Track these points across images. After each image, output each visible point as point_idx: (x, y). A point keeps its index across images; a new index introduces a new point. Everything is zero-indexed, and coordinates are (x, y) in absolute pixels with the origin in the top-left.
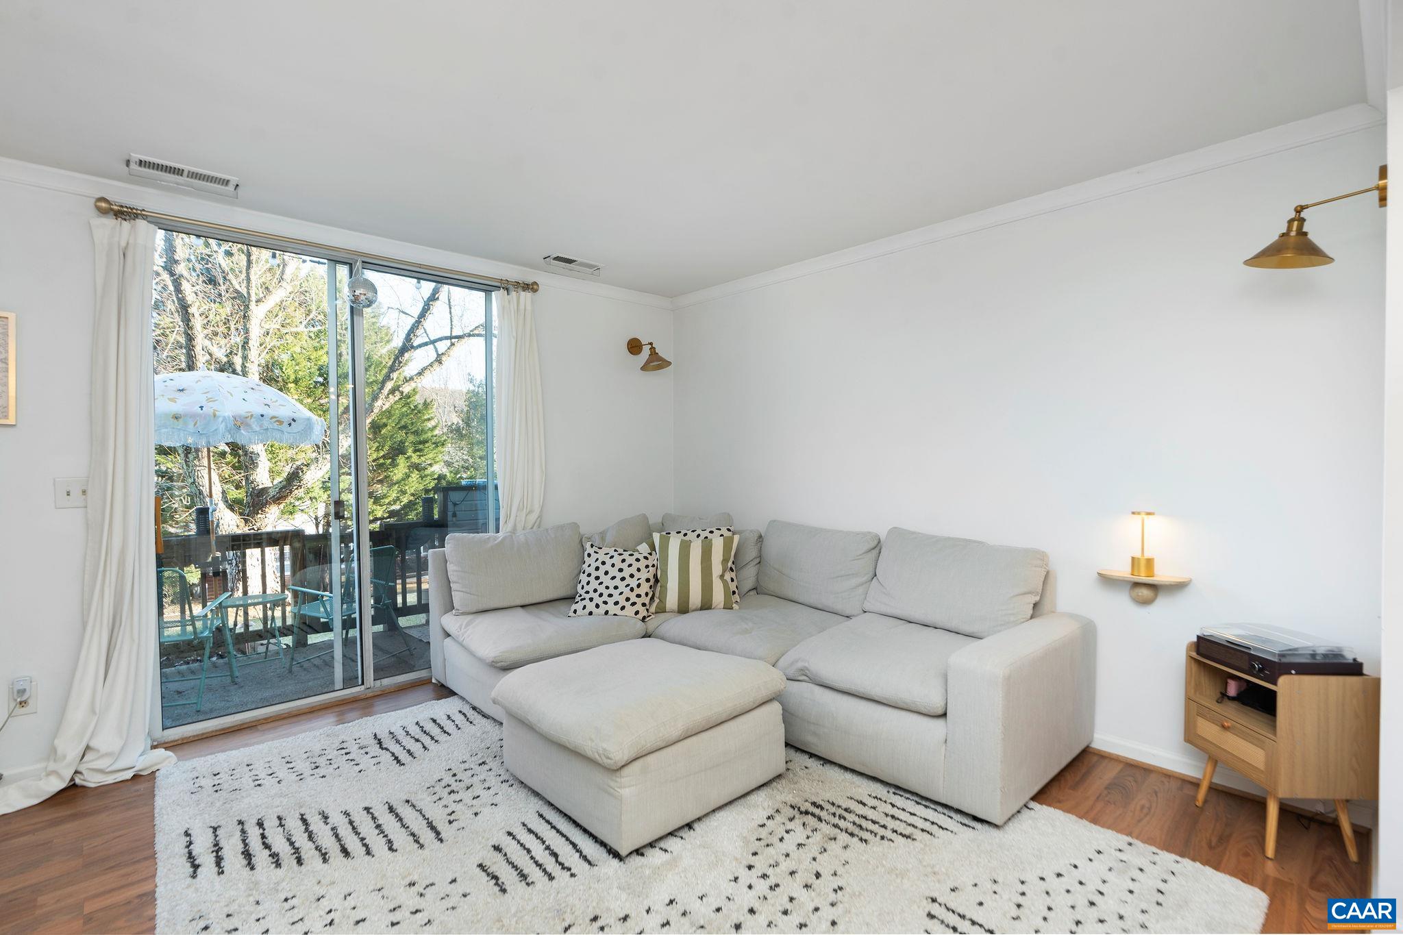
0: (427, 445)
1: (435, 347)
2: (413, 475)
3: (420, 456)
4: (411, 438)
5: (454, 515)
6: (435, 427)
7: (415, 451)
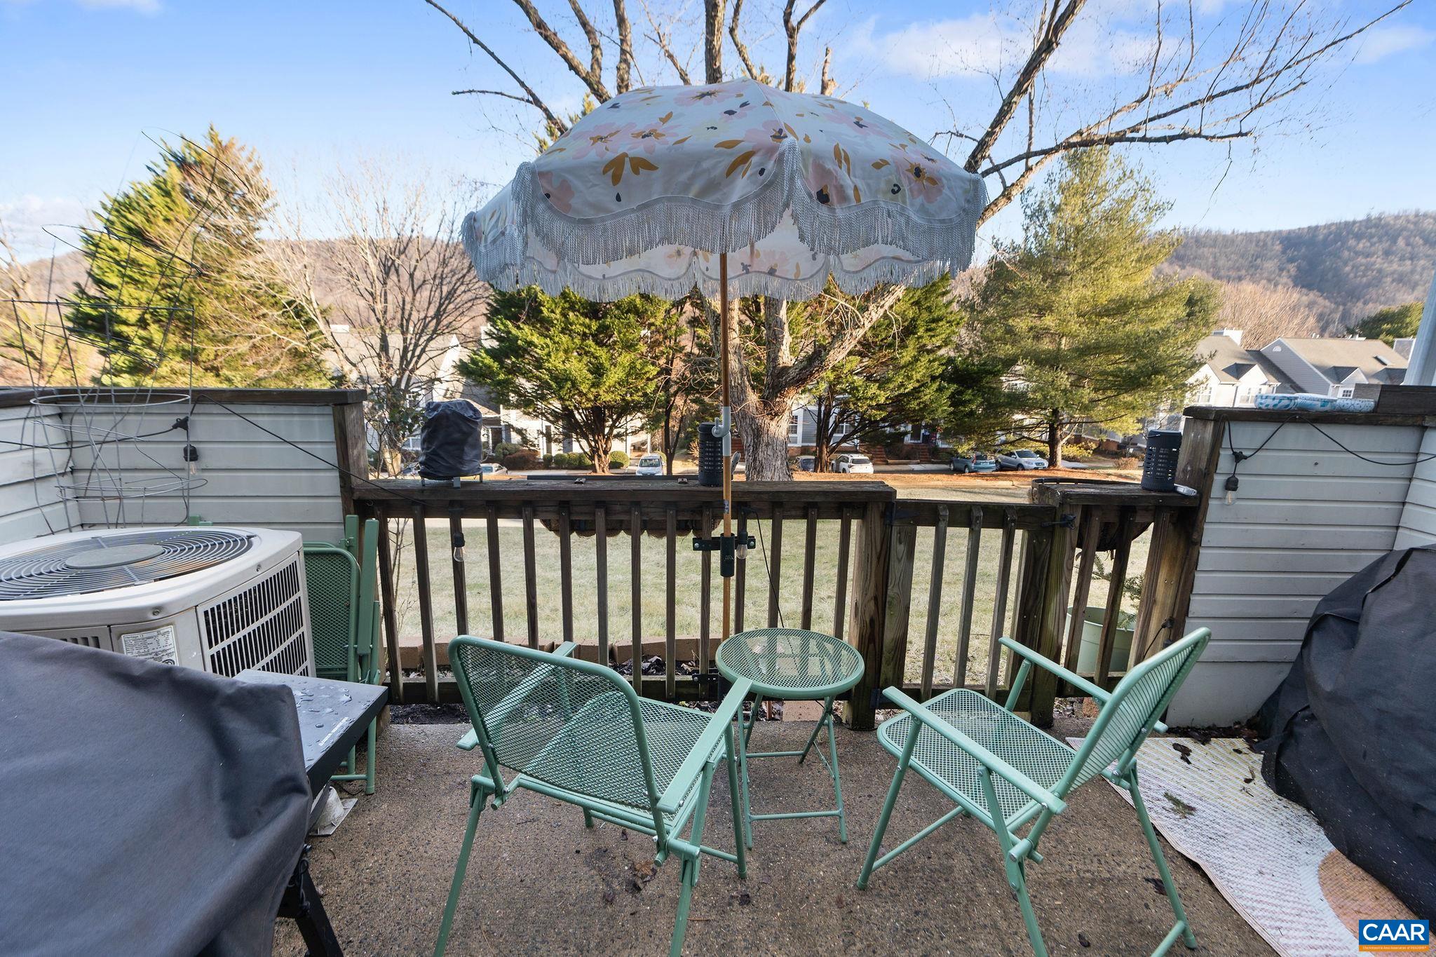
0: (941, 324)
1: (1001, 177)
2: (922, 359)
3: (932, 337)
4: (925, 315)
5: (1231, 485)
6: (950, 303)
7: (927, 330)
